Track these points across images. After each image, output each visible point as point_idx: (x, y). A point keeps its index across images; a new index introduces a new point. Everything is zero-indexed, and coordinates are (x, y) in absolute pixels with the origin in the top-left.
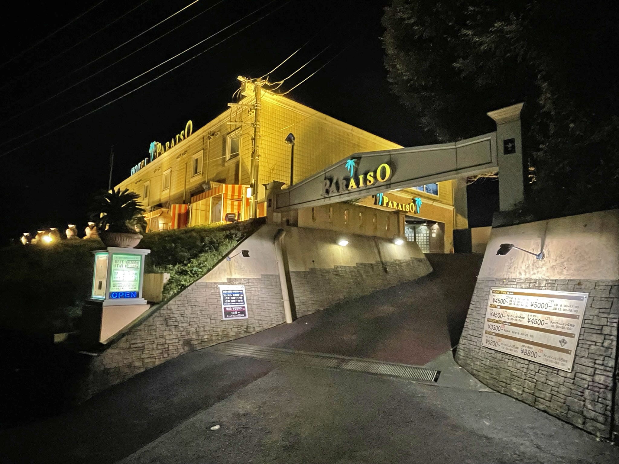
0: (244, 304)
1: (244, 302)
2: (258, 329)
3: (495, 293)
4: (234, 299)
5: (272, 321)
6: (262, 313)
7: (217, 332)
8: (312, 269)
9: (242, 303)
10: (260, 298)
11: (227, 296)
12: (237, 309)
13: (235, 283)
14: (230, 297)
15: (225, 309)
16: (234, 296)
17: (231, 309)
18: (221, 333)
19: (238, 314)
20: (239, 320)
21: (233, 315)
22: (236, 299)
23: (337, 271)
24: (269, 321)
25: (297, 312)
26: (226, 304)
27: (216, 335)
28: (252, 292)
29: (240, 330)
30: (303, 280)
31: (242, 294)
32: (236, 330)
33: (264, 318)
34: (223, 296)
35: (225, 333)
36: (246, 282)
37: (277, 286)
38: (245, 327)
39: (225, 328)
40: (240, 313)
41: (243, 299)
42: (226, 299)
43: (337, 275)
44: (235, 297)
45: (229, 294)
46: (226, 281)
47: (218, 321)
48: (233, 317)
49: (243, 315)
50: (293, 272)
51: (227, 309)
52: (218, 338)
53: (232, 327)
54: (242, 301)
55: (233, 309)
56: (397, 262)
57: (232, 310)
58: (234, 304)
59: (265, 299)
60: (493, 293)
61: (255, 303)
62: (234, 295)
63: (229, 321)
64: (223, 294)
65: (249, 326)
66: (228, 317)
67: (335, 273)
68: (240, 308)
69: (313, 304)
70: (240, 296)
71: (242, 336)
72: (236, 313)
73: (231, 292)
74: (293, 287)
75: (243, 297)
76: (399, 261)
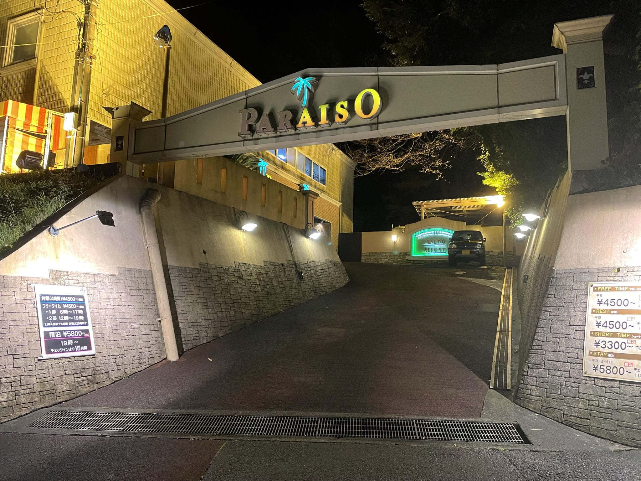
0: (87, 325)
1: (86, 319)
2: (115, 375)
3: (600, 291)
4: (65, 315)
5: (141, 359)
6: (123, 343)
7: (29, 386)
8: (202, 265)
9: (83, 323)
10: (117, 314)
11: (51, 309)
12: (73, 334)
13: (66, 281)
14: (58, 310)
15: (47, 334)
16: (66, 309)
17: (58, 335)
18: (37, 388)
19: (74, 345)
20: (76, 358)
21: (64, 347)
22: (69, 315)
23: (239, 271)
24: (135, 358)
25: (183, 340)
26: (49, 324)
27: (28, 391)
28: (102, 300)
29: (79, 379)
30: (190, 282)
31: (83, 303)
32: (72, 378)
33: (126, 353)
34: (42, 306)
35: (48, 387)
36: (88, 281)
37: (148, 292)
38: (90, 372)
39: (47, 375)
40: (77, 344)
41: (85, 314)
42: (48, 315)
43: (239, 277)
44: (68, 309)
45: (55, 302)
46: (46, 276)
47: (30, 362)
48: (63, 352)
49: (85, 348)
50: (173, 267)
51: (52, 335)
52: (32, 398)
53: (63, 373)
54: (82, 318)
55: (65, 334)
56: (312, 265)
57: (63, 336)
58: (66, 324)
59: (127, 316)
60: (594, 291)
61: (108, 323)
62: (65, 306)
63: (56, 362)
64: (42, 302)
65: (97, 368)
66: (54, 353)
67: (236, 274)
68: (79, 334)
69: (208, 326)
70: (78, 308)
71: (84, 390)
72: (70, 342)
73: (59, 299)
74: (175, 294)
75: (84, 310)
76: (314, 262)
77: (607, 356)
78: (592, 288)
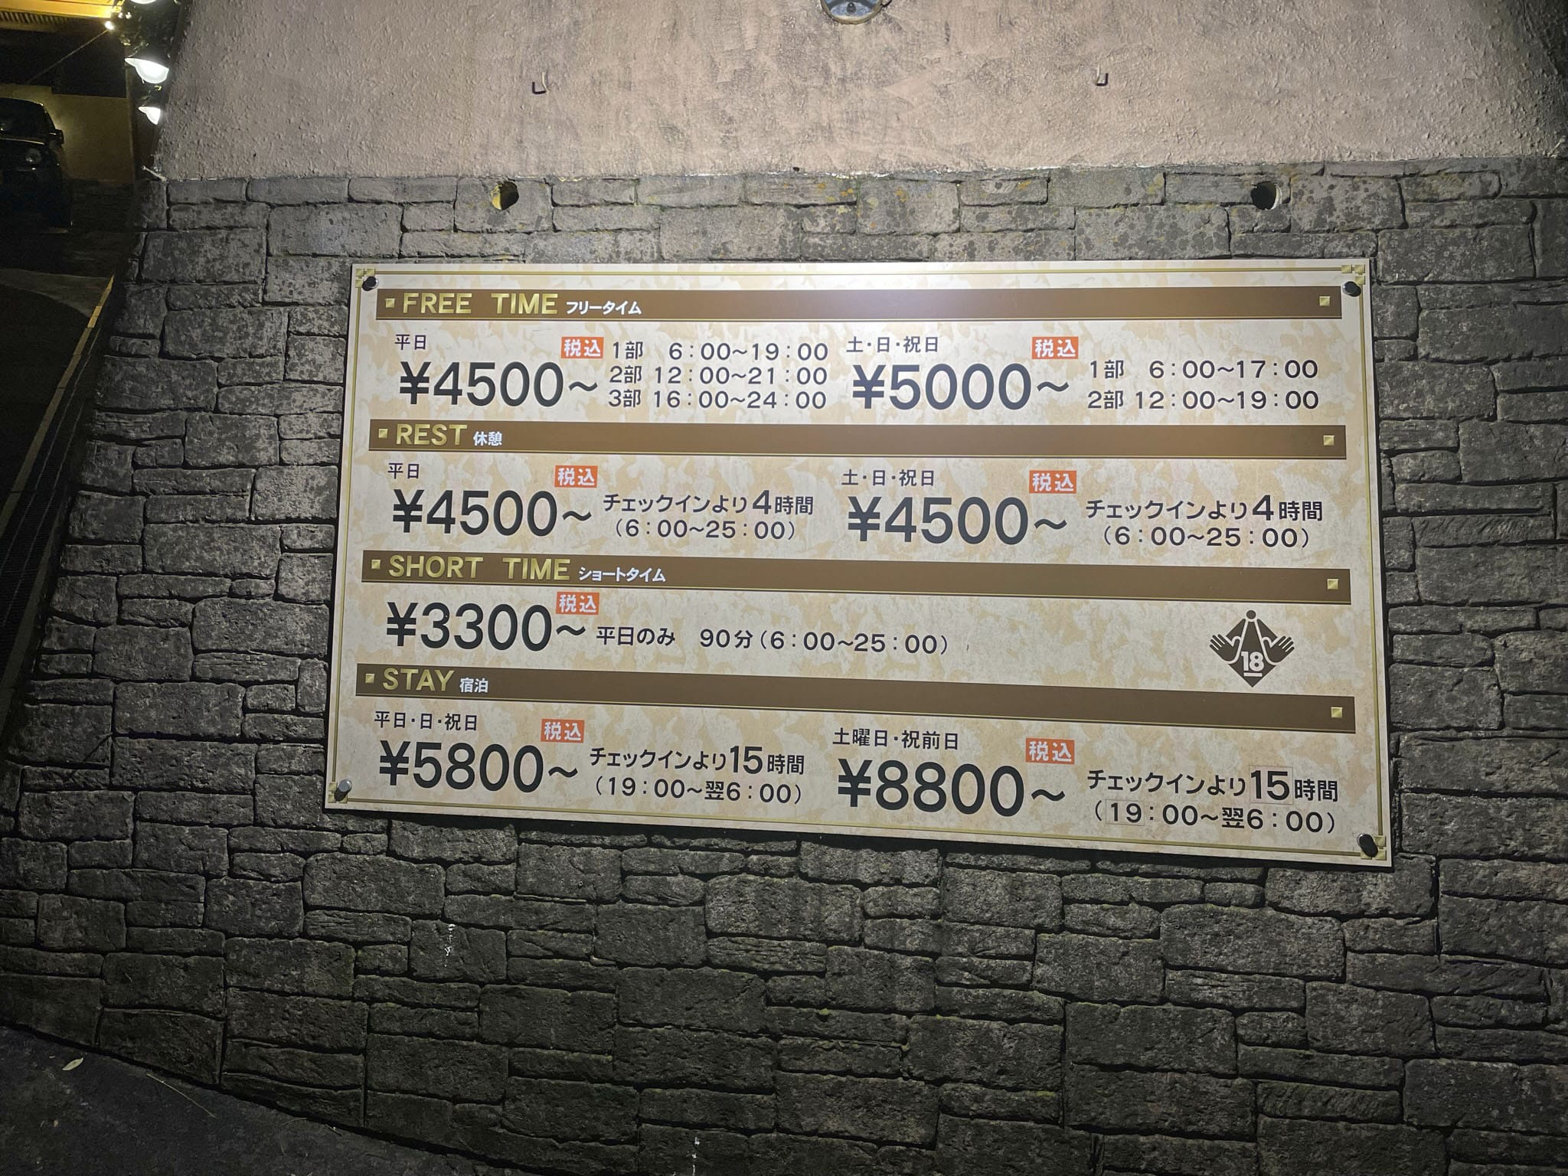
3: (415, 313)
60: (383, 313)
77: (453, 691)
78: (370, 298)
